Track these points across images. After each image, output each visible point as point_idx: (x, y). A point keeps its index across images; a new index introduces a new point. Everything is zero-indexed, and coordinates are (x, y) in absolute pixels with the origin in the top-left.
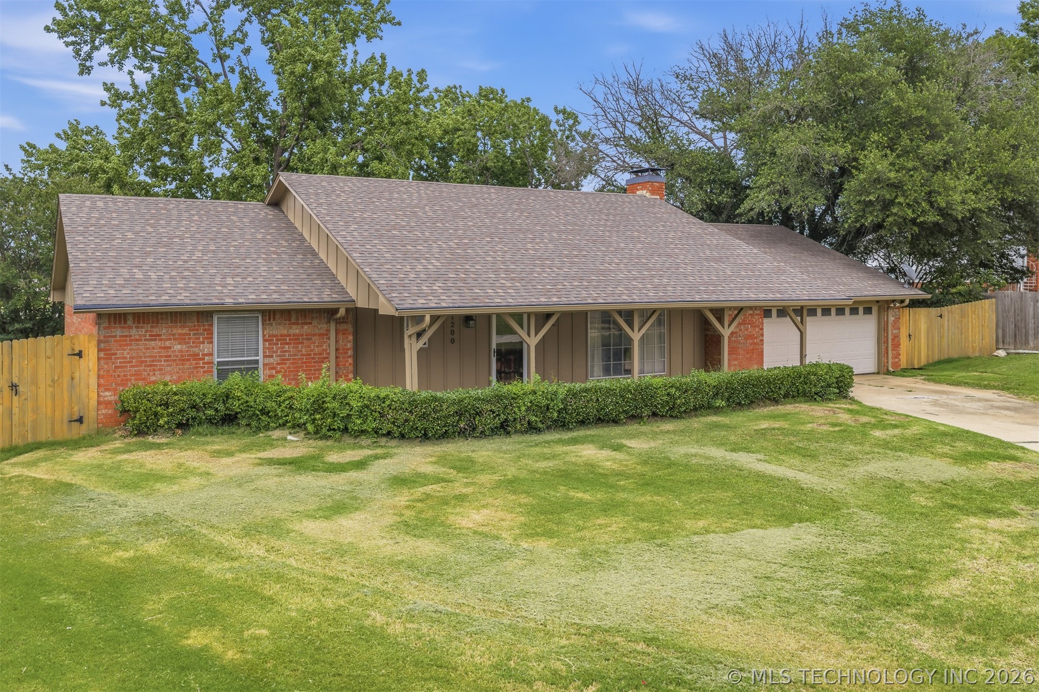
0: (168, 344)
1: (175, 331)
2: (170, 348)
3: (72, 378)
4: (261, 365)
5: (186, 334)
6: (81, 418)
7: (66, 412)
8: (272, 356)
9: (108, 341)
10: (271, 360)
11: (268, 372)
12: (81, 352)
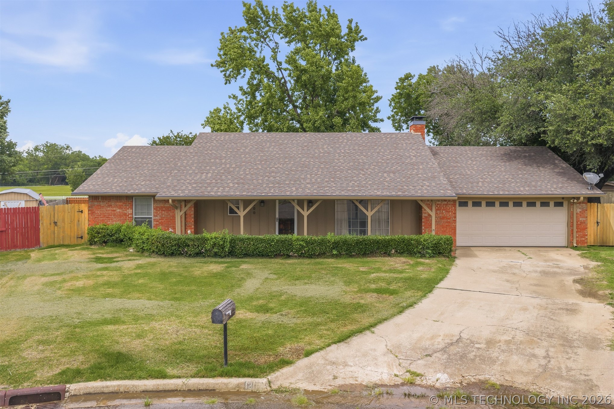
0: (114, 209)
1: (117, 204)
2: (115, 210)
3: (79, 221)
4: (152, 220)
5: (121, 205)
6: (82, 237)
7: (76, 234)
8: (157, 216)
9: (92, 207)
10: (157, 218)
11: (155, 223)
12: (82, 211)
